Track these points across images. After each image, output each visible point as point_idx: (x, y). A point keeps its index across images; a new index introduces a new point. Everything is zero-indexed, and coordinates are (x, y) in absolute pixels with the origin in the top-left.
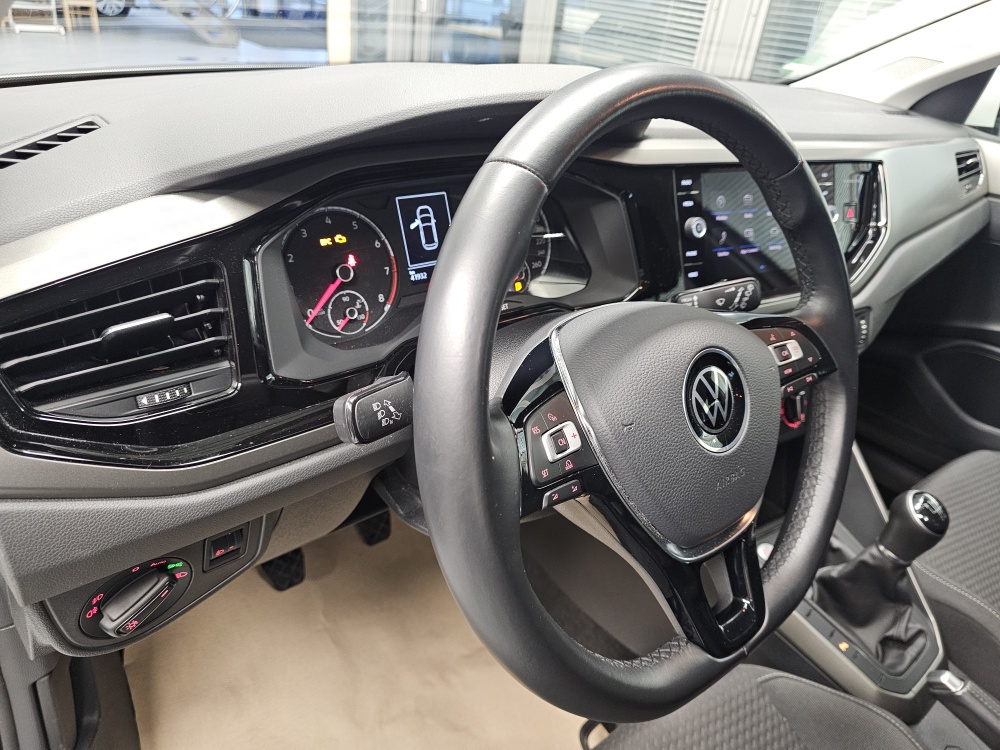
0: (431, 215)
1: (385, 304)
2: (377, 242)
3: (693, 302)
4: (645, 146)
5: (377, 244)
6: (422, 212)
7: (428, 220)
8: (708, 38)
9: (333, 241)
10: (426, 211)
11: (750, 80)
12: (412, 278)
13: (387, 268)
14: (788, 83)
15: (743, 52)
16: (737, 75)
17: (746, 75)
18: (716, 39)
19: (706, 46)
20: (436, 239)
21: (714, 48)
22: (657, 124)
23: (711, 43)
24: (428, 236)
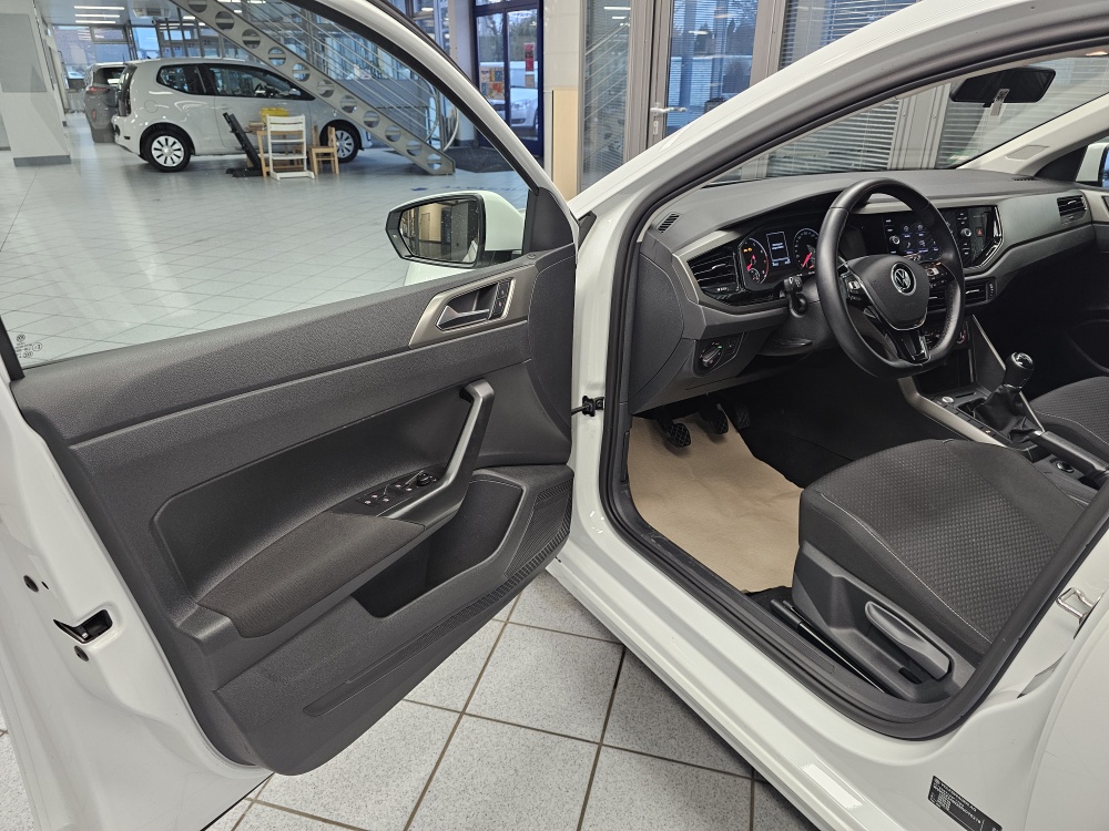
2: (761, 251)
4: (868, 206)
8: (898, 147)
9: (748, 250)
11: (935, 169)
14: (954, 167)
15: (927, 152)
16: (925, 166)
17: (932, 165)
18: (904, 147)
19: (897, 152)
21: (903, 152)
22: (874, 196)
23: (900, 149)
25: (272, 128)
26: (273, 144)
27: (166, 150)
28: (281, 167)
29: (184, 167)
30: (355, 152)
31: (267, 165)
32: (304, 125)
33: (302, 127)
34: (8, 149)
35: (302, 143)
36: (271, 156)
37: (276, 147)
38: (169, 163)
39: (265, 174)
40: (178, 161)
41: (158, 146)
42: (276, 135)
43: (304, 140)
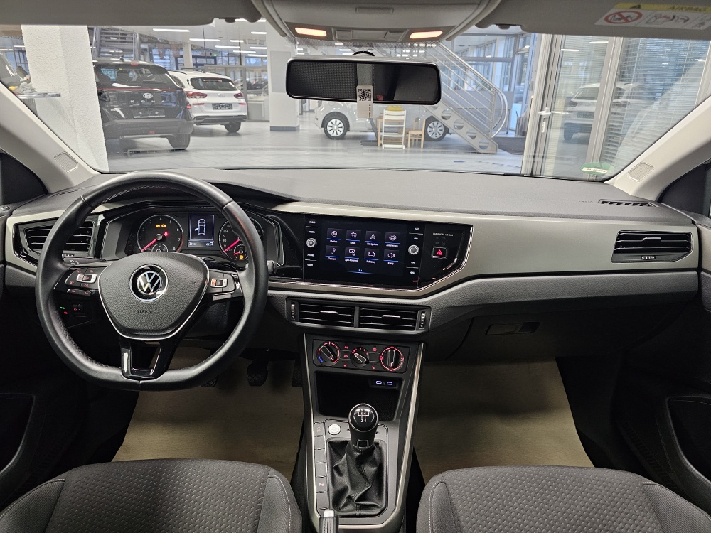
0: (205, 223)
5: (178, 230)
6: (201, 221)
7: (203, 224)
9: (161, 226)
10: (203, 221)
13: (180, 239)
14: (602, 181)
20: (205, 232)
24: (201, 230)
25: (385, 117)
26: (385, 127)
27: (335, 127)
28: (388, 141)
29: (342, 137)
30: (444, 135)
31: (381, 139)
32: (405, 117)
33: (404, 118)
34: (269, 121)
35: (402, 128)
36: (383, 134)
37: (387, 130)
38: (335, 135)
39: (379, 145)
40: (339, 134)
41: (331, 125)
42: (388, 122)
43: (404, 126)
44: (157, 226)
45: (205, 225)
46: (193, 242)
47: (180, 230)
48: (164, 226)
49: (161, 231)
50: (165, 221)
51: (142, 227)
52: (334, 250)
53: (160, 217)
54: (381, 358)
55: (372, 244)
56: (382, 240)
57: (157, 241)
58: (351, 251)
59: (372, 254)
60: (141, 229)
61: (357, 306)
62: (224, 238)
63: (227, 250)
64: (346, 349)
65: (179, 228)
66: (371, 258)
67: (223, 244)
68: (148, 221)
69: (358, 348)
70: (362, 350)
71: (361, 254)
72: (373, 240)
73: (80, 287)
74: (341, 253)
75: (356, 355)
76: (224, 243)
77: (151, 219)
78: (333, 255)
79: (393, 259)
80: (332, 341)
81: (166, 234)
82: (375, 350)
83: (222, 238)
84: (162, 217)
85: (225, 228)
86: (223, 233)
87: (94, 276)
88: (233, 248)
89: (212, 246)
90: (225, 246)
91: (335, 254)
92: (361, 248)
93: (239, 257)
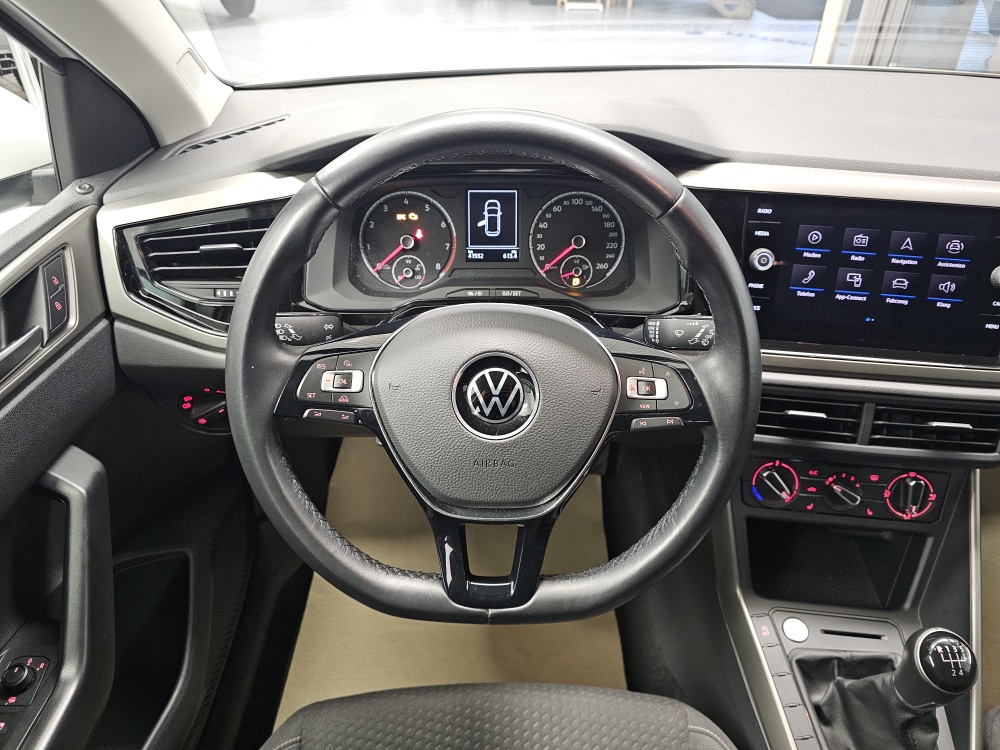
0: (499, 208)
1: (441, 271)
2: (443, 223)
3: (655, 326)
5: (443, 225)
6: (490, 204)
7: (496, 212)
9: (407, 217)
10: (495, 205)
12: (470, 256)
13: (448, 245)
20: (499, 228)
24: (492, 226)
44: (401, 217)
45: (500, 213)
46: (475, 251)
47: (448, 225)
48: (413, 216)
49: (410, 227)
50: (416, 204)
51: (369, 219)
52: (812, 274)
53: (404, 196)
54: (887, 494)
55: (903, 262)
56: (928, 251)
57: (404, 251)
58: (851, 277)
59: (901, 283)
60: (367, 224)
61: (870, 401)
62: (540, 241)
63: (548, 267)
64: (813, 476)
65: (446, 221)
66: (899, 293)
67: (538, 254)
68: (381, 206)
69: (839, 474)
70: (848, 478)
71: (875, 284)
72: (906, 251)
73: (328, 402)
74: (828, 280)
75: (837, 488)
76: (541, 253)
77: (385, 202)
78: (807, 286)
79: (951, 295)
80: (782, 460)
81: (419, 234)
82: (874, 478)
83: (536, 242)
84: (409, 197)
85: (542, 219)
86: (538, 230)
87: (357, 376)
88: (559, 264)
89: (513, 260)
90: (542, 258)
91: (811, 284)
92: (877, 269)
93: (570, 282)
